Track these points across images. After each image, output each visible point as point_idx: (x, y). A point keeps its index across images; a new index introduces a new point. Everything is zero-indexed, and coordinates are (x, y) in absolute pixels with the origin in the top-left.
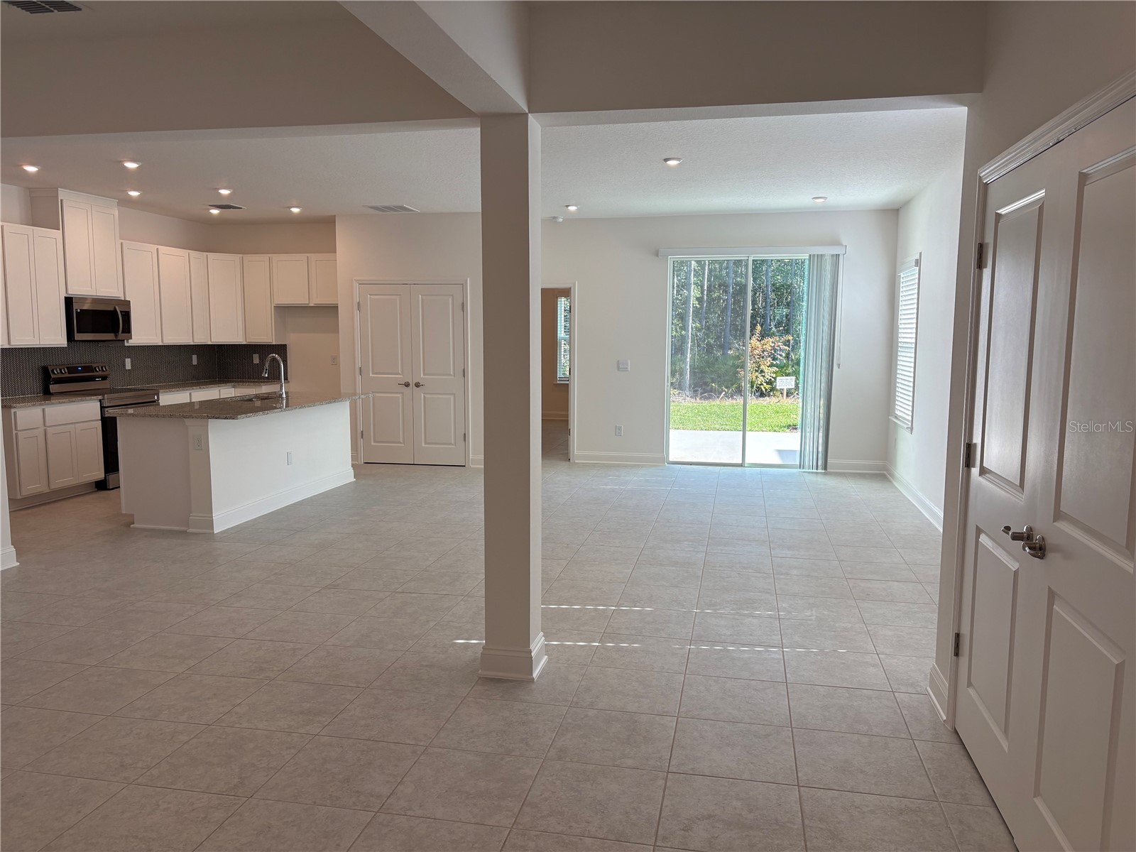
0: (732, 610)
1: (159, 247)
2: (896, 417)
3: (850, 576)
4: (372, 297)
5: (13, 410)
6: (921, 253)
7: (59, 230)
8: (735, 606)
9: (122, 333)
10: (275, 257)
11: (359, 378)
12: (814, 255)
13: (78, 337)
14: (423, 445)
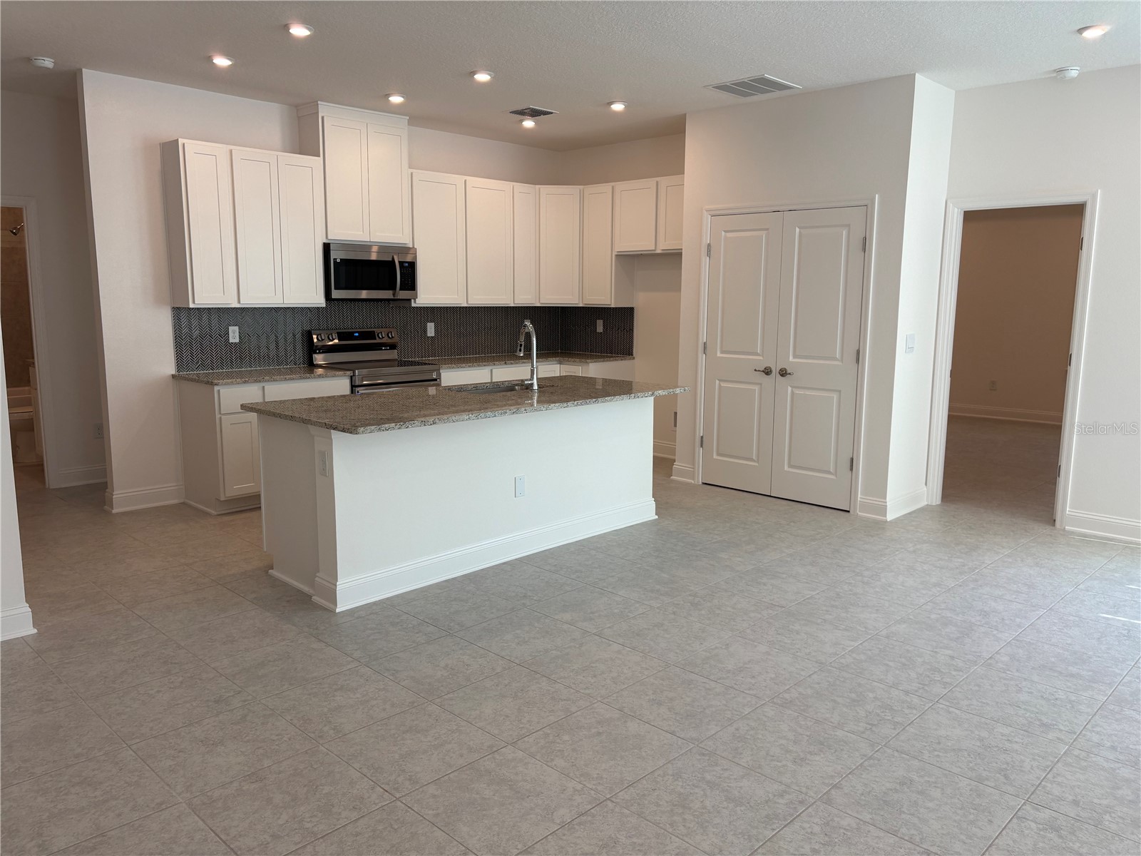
1: (468, 178)
4: (729, 235)
5: (216, 388)
7: (319, 156)
9: (401, 289)
10: (620, 186)
11: (702, 358)
13: (336, 294)
14: (786, 468)
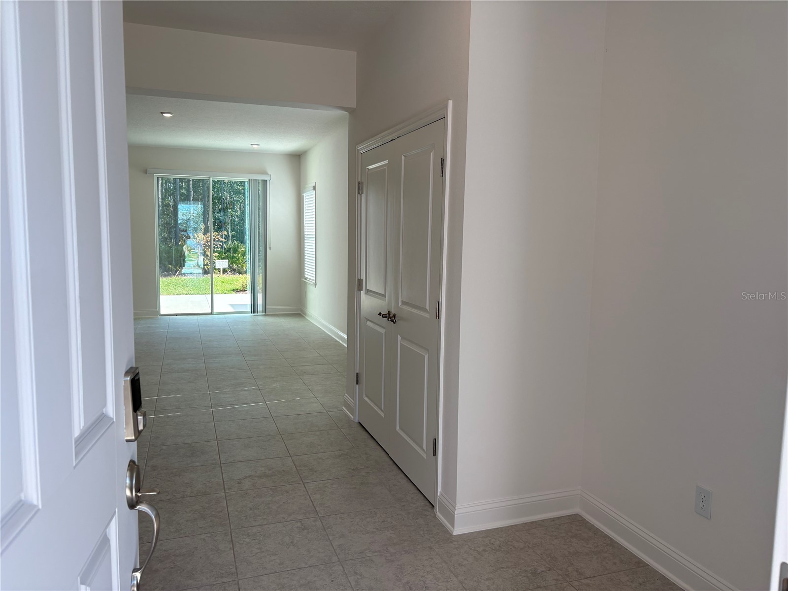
0: (231, 389)
2: (305, 279)
3: (293, 365)
6: (316, 183)
8: (232, 387)
12: (251, 180)
